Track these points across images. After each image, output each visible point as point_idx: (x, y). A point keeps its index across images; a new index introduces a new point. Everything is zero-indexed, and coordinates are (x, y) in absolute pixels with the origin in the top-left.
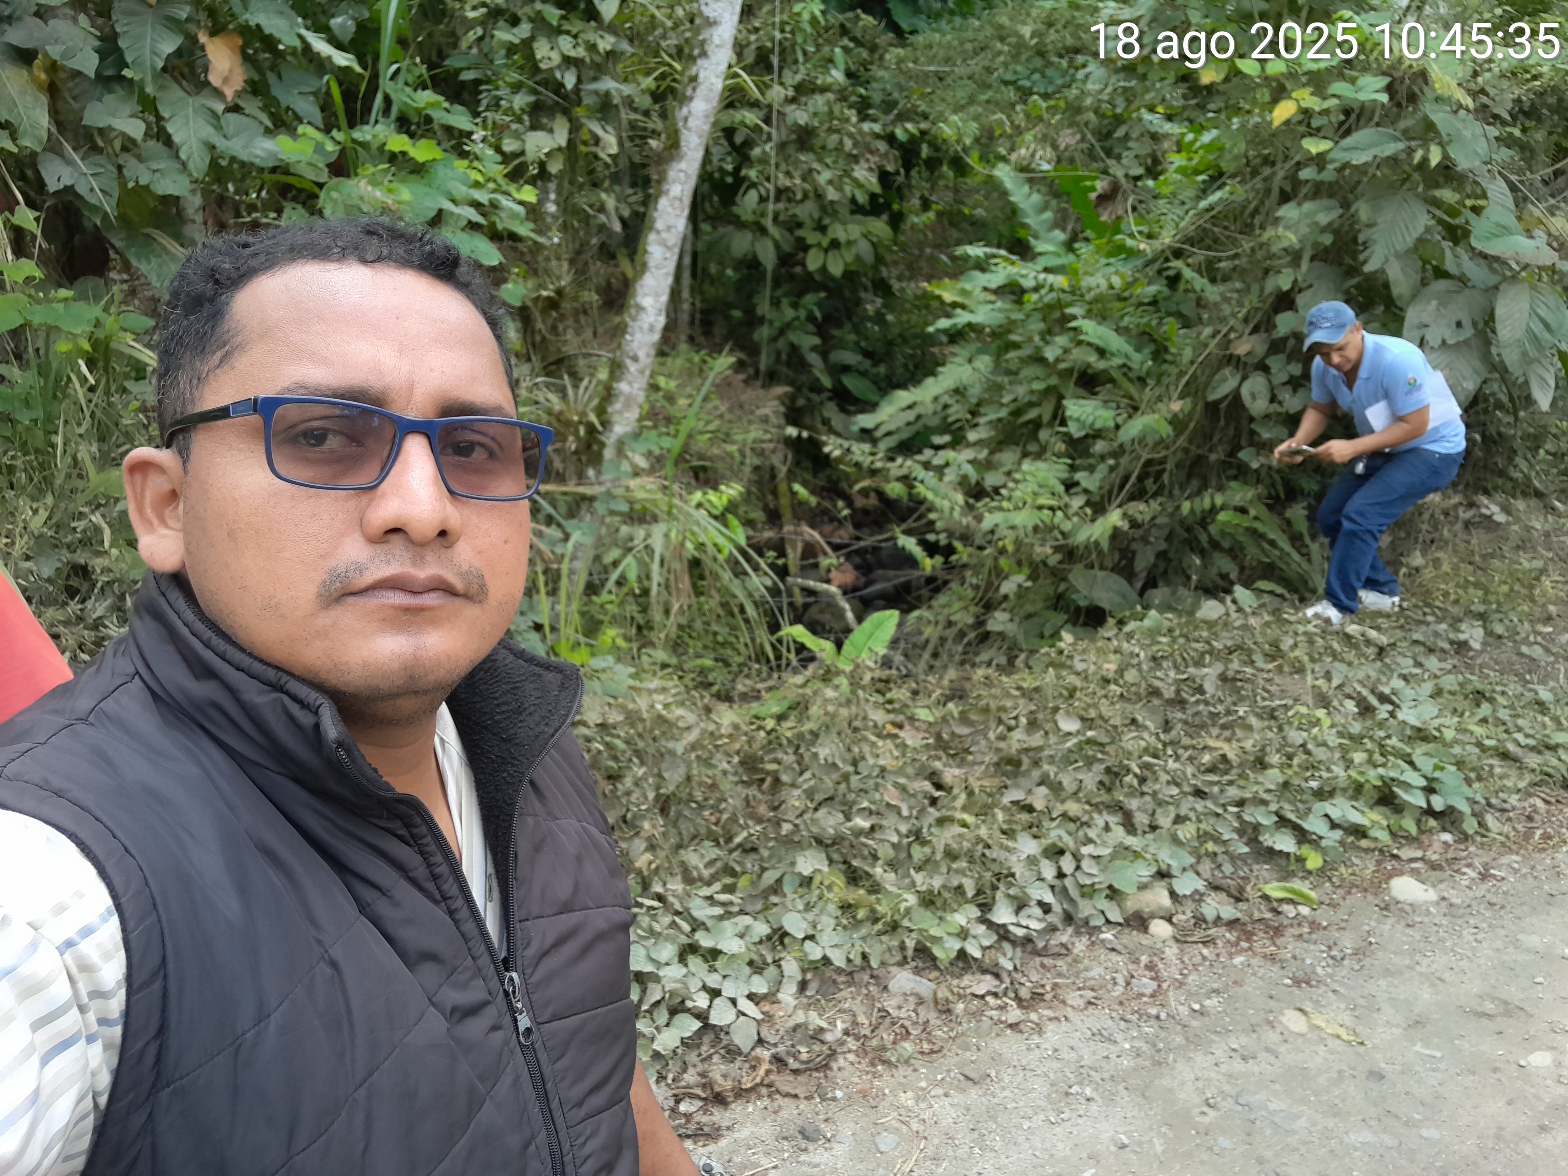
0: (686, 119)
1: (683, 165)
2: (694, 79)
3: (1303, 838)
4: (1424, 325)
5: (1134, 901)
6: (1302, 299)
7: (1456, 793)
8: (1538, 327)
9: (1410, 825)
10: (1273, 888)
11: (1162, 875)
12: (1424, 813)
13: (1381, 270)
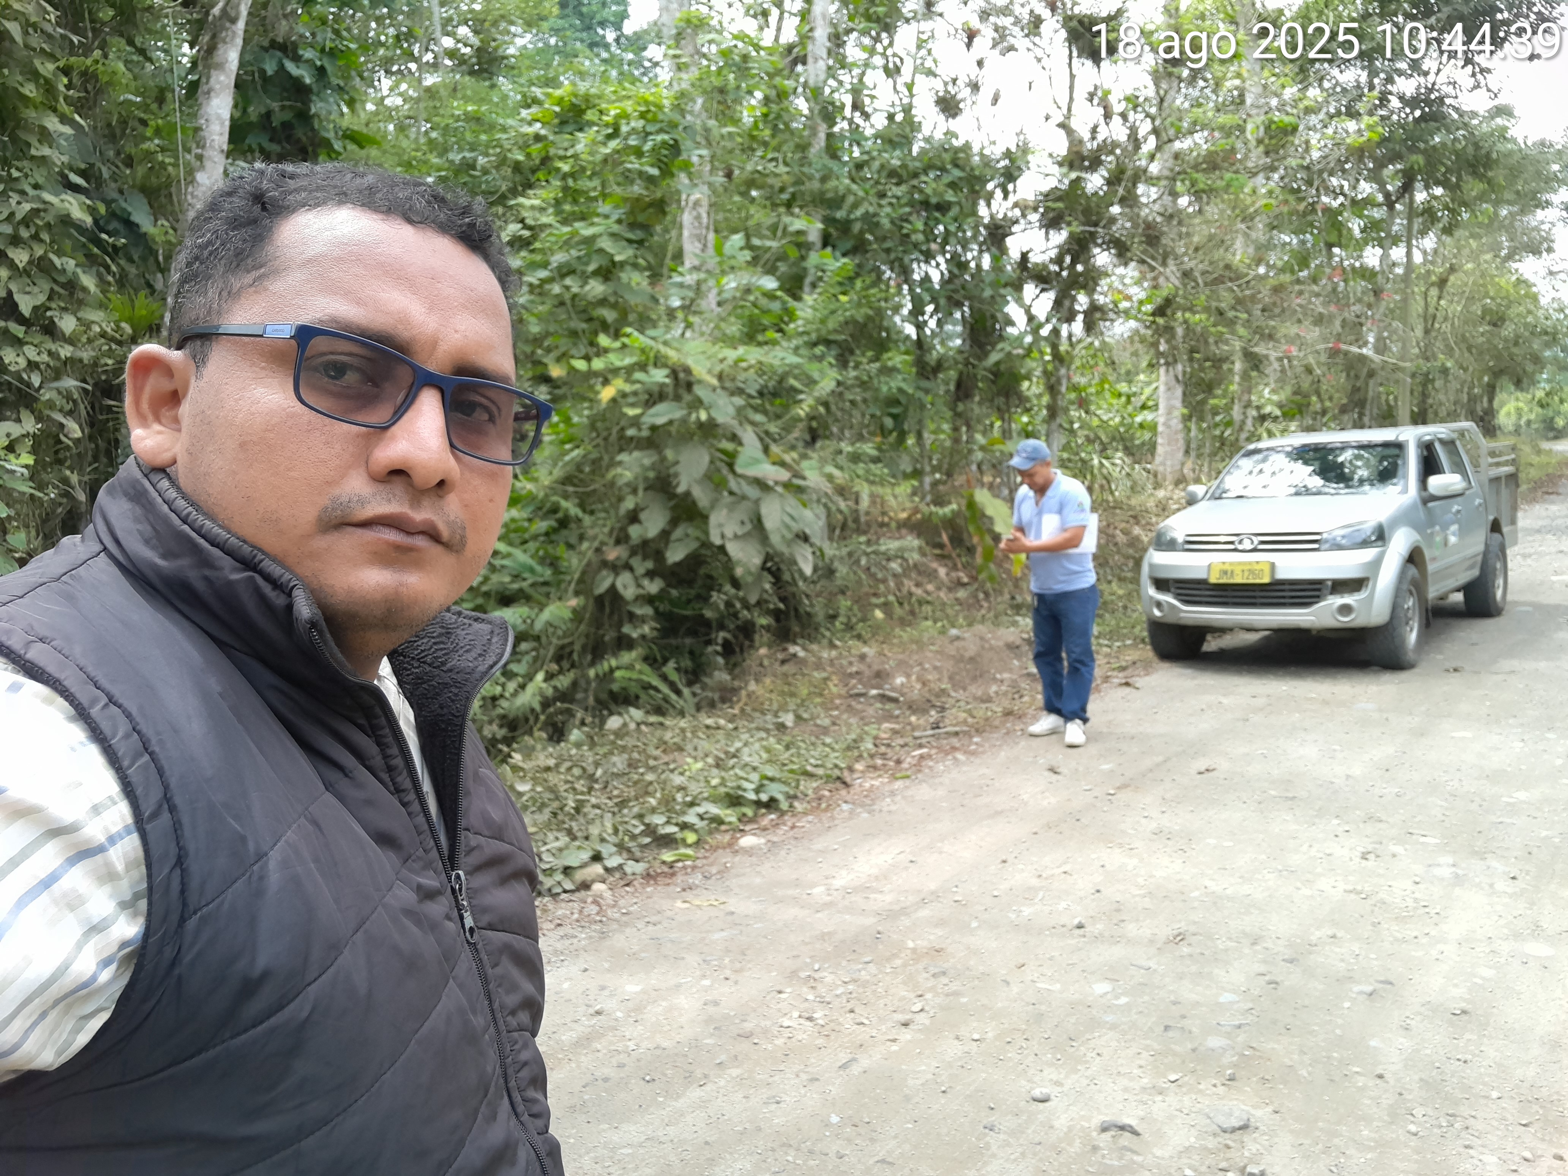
3: (684, 826)
4: (720, 525)
5: (580, 876)
6: (643, 516)
7: (775, 790)
8: (787, 520)
9: (749, 812)
10: (668, 856)
11: (597, 858)
12: (758, 804)
13: (688, 494)
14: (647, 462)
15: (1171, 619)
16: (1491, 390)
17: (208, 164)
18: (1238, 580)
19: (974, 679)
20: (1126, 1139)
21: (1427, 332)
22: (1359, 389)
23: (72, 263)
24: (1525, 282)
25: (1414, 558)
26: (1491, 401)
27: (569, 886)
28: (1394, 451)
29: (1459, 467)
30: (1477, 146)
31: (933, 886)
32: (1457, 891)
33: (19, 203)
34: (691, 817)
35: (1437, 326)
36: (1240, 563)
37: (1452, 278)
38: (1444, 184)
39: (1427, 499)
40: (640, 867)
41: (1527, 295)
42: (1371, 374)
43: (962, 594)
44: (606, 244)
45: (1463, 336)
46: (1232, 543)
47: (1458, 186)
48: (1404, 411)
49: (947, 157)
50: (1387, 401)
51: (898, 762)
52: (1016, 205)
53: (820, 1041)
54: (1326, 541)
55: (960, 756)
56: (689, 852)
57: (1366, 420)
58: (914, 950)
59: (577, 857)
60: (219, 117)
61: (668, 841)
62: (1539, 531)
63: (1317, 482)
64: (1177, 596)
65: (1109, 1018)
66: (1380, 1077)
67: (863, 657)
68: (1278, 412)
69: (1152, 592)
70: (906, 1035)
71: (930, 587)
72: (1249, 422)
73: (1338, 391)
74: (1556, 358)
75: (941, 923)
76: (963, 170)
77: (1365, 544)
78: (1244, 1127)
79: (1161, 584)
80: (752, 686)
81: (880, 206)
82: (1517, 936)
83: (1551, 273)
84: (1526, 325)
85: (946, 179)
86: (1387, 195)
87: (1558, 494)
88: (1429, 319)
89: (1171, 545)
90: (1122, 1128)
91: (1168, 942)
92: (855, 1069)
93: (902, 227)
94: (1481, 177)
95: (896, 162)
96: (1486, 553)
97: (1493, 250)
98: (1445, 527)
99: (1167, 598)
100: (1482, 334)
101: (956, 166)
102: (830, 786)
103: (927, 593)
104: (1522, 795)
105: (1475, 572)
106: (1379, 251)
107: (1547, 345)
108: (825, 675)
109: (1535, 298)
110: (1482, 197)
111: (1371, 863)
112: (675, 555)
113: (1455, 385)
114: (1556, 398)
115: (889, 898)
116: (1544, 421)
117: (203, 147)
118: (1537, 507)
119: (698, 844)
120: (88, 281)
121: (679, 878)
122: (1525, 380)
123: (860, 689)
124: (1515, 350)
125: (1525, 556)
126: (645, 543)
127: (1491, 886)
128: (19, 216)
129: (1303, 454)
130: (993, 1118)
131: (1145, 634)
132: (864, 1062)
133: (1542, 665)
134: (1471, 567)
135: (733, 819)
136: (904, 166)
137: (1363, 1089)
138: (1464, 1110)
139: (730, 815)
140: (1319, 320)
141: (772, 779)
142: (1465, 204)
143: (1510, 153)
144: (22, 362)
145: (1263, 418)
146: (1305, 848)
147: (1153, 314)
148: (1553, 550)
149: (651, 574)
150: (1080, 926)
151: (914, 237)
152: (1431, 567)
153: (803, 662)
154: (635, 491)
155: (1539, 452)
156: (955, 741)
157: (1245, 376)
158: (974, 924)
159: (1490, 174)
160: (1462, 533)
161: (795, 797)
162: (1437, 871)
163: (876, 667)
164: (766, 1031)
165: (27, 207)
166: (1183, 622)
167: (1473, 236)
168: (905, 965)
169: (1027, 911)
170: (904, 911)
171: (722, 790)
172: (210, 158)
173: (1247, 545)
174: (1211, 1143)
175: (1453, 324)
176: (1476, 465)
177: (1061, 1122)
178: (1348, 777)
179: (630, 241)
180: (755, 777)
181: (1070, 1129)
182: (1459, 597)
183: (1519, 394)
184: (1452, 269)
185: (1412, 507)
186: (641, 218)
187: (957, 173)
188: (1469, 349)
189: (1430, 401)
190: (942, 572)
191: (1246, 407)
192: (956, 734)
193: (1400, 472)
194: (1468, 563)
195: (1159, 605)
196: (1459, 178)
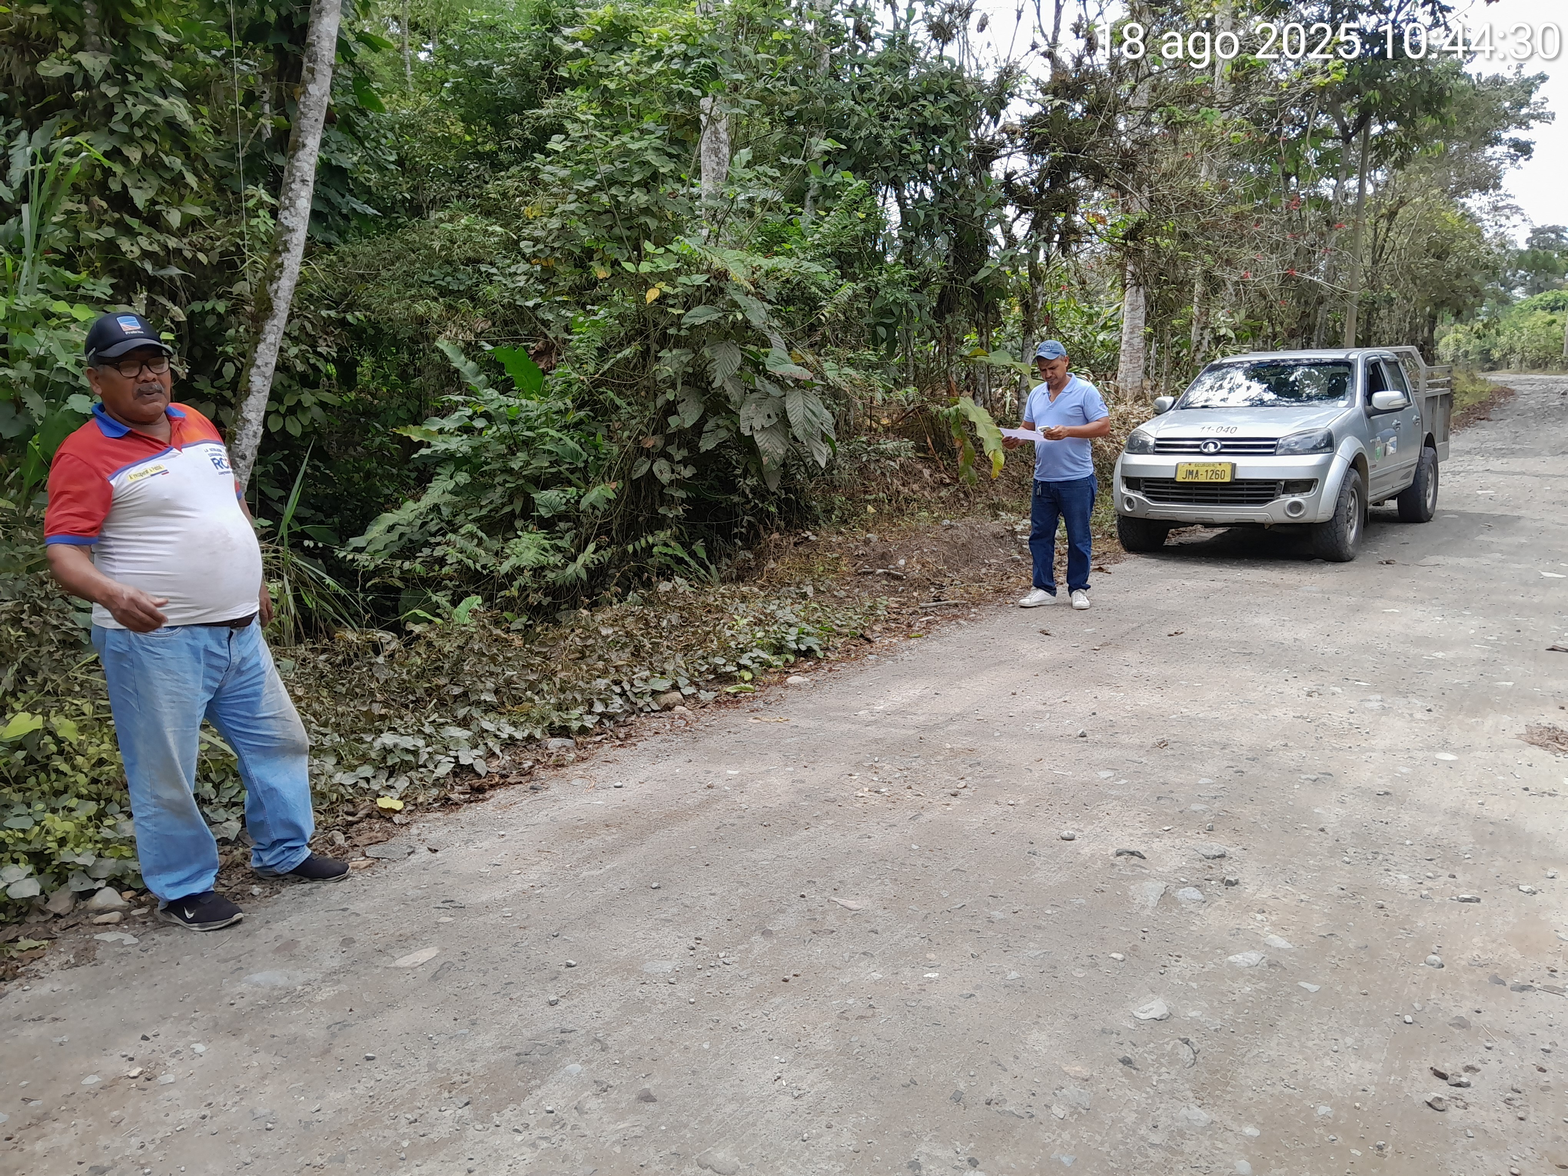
0: (276, 292)
1: (275, 322)
2: (281, 265)
3: (740, 667)
4: (751, 418)
5: (664, 699)
6: (680, 408)
7: (812, 642)
8: (809, 415)
9: (792, 658)
10: (731, 689)
11: (675, 687)
12: (798, 653)
13: (722, 387)
14: (685, 359)
15: (1140, 515)
16: (1432, 321)
17: (318, 76)
18: (1202, 479)
19: (966, 563)
20: (1135, 860)
21: (1375, 262)
22: (1309, 315)
23: (179, 161)
24: (1471, 216)
25: (1357, 464)
26: (1431, 331)
27: (656, 707)
28: (1342, 369)
29: (1400, 386)
30: (1431, 84)
31: (958, 710)
32: (1384, 718)
33: (134, 105)
34: (745, 660)
35: (1384, 256)
36: (1204, 464)
37: (1401, 211)
38: (1397, 117)
39: (1371, 412)
40: (711, 695)
41: (1470, 230)
42: (1321, 301)
43: (944, 493)
44: (650, 157)
45: (1409, 267)
46: (1198, 446)
47: (1412, 121)
48: (1349, 335)
49: (945, 83)
50: (1334, 327)
51: (909, 626)
52: (1004, 130)
53: (890, 806)
54: (1282, 447)
55: (962, 622)
56: (748, 685)
57: (1314, 344)
58: (952, 749)
59: (661, 685)
60: (329, 35)
61: (729, 679)
62: (1469, 452)
63: (1270, 396)
64: (1146, 494)
65: (1114, 792)
66: (1322, 830)
67: (867, 542)
68: (1231, 334)
69: (1124, 490)
70: (955, 801)
71: (915, 487)
72: (1205, 343)
73: (1288, 316)
74: (1495, 292)
75: (969, 733)
76: (958, 95)
77: (1315, 450)
78: (1222, 856)
79: (1132, 483)
80: (772, 564)
81: (883, 128)
82: (1430, 748)
83: (1496, 209)
84: (1468, 258)
85: (943, 104)
86: (1344, 128)
87: (1489, 420)
88: (1377, 250)
89: (1142, 448)
90: (1132, 853)
91: (1154, 746)
92: (922, 820)
93: (903, 148)
94: (1434, 113)
95: (897, 86)
96: (1419, 465)
97: (1440, 184)
98: (1385, 439)
99: (1138, 495)
100: (1427, 266)
101: (952, 91)
102: (855, 642)
103: (914, 492)
104: (1440, 655)
105: (1410, 481)
106: (1333, 182)
107: (1488, 279)
108: (835, 555)
109: (1479, 234)
110: (1433, 133)
111: (1315, 698)
112: (707, 444)
113: (1398, 313)
114: (1493, 331)
115: (922, 718)
116: (1481, 352)
117: (315, 61)
118: (1469, 430)
119: (752, 681)
120: (191, 179)
121: (744, 703)
122: (1465, 312)
123: (867, 567)
124: (1457, 283)
125: (1454, 474)
126: (681, 432)
127: (1411, 715)
128: (135, 118)
129: (1257, 372)
130: (1033, 848)
131: (1115, 529)
132: (927, 816)
133: (1464, 561)
134: (1406, 476)
135: (780, 663)
136: (905, 89)
137: (1309, 837)
138: (1385, 851)
139: (776, 661)
140: (1275, 248)
141: (808, 634)
142: (1417, 139)
143: (1463, 91)
144: (137, 252)
145: (1218, 340)
146: (1261, 688)
147: (1125, 238)
148: (1481, 469)
149: (685, 462)
150: (1083, 735)
151: (912, 158)
152: (1371, 473)
153: (814, 545)
154: (673, 386)
155: (1474, 381)
156: (955, 611)
157: (1205, 298)
158: (997, 734)
159: (1443, 110)
160: (1400, 446)
161: (827, 649)
162: (1368, 705)
163: (880, 550)
164: (845, 799)
165: (142, 109)
166: (1150, 517)
167: (1422, 170)
168: (946, 760)
169: (1038, 726)
170: (937, 726)
171: (766, 640)
172: (321, 71)
173: (1211, 448)
174: (1198, 865)
175: (1399, 255)
176: (1415, 385)
177: (1086, 851)
178: (1296, 640)
179: (670, 156)
180: (794, 631)
181: (1093, 855)
182: (1393, 505)
183: (1458, 326)
184: (1402, 203)
185: (1358, 419)
186: (679, 134)
187: (953, 97)
188: (1414, 281)
189: (1374, 329)
190: (926, 472)
191: (1202, 329)
192: (956, 605)
193: (1348, 389)
194: (1404, 472)
195: (1129, 501)
196: (1414, 114)
